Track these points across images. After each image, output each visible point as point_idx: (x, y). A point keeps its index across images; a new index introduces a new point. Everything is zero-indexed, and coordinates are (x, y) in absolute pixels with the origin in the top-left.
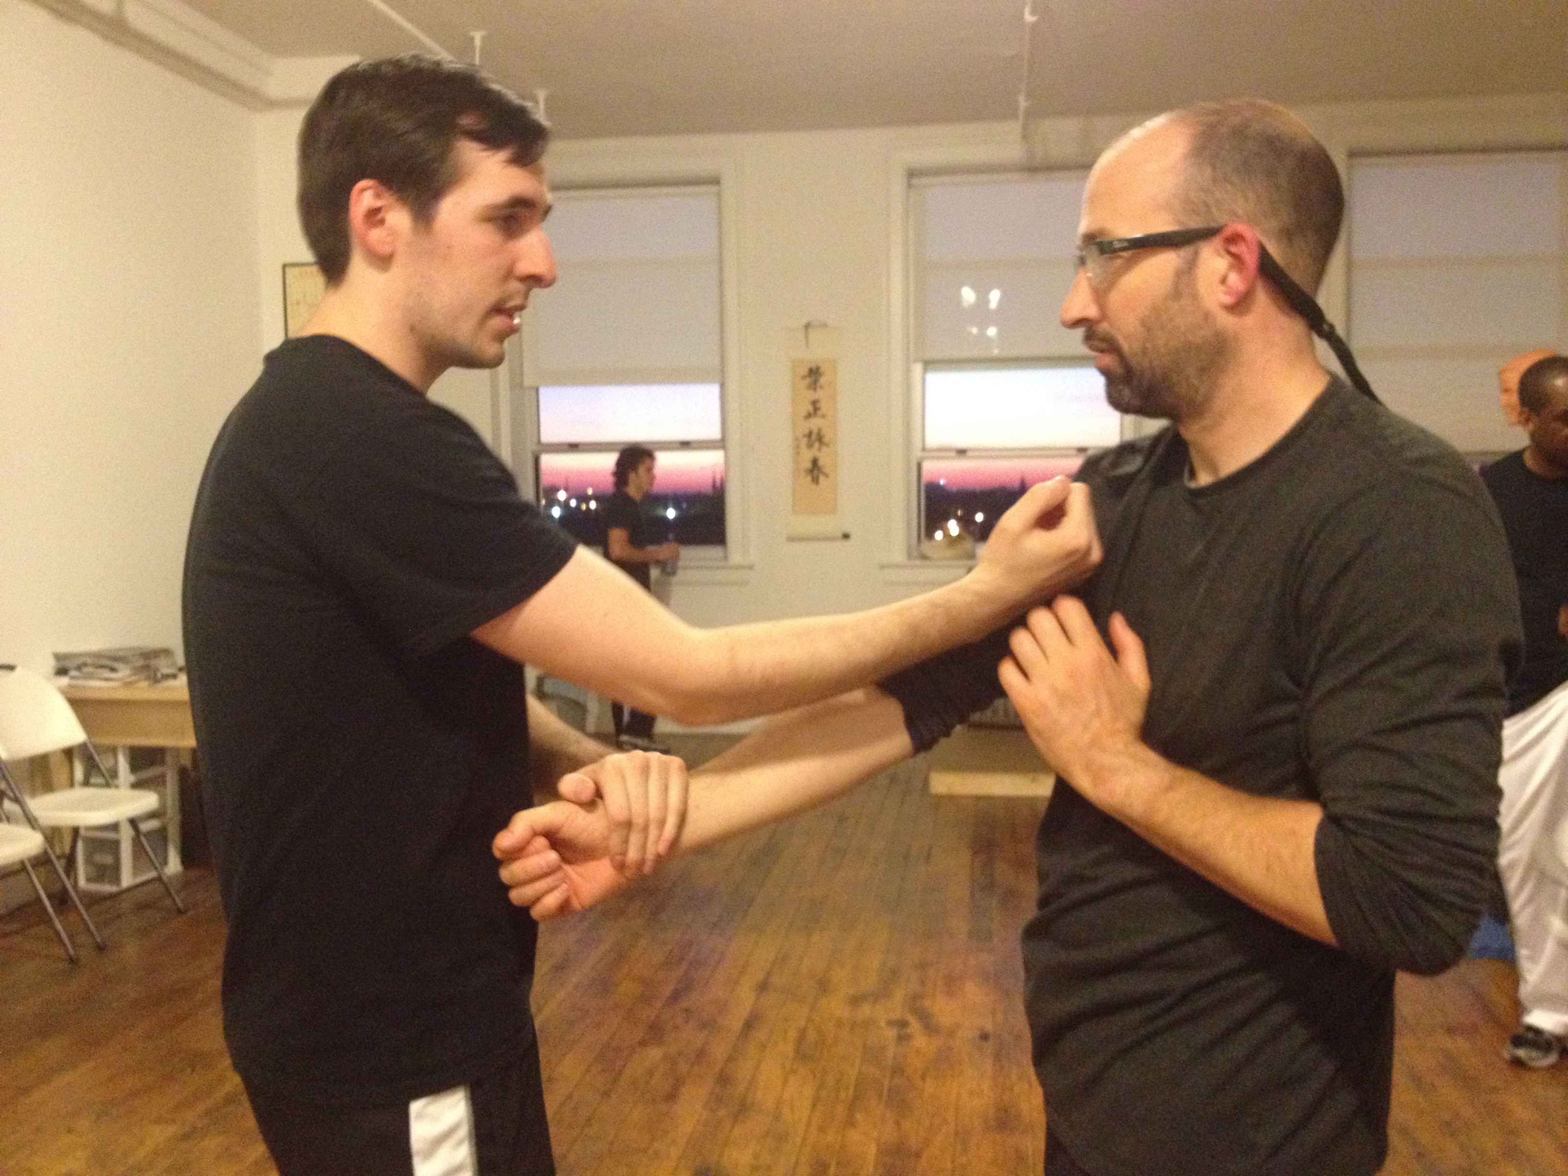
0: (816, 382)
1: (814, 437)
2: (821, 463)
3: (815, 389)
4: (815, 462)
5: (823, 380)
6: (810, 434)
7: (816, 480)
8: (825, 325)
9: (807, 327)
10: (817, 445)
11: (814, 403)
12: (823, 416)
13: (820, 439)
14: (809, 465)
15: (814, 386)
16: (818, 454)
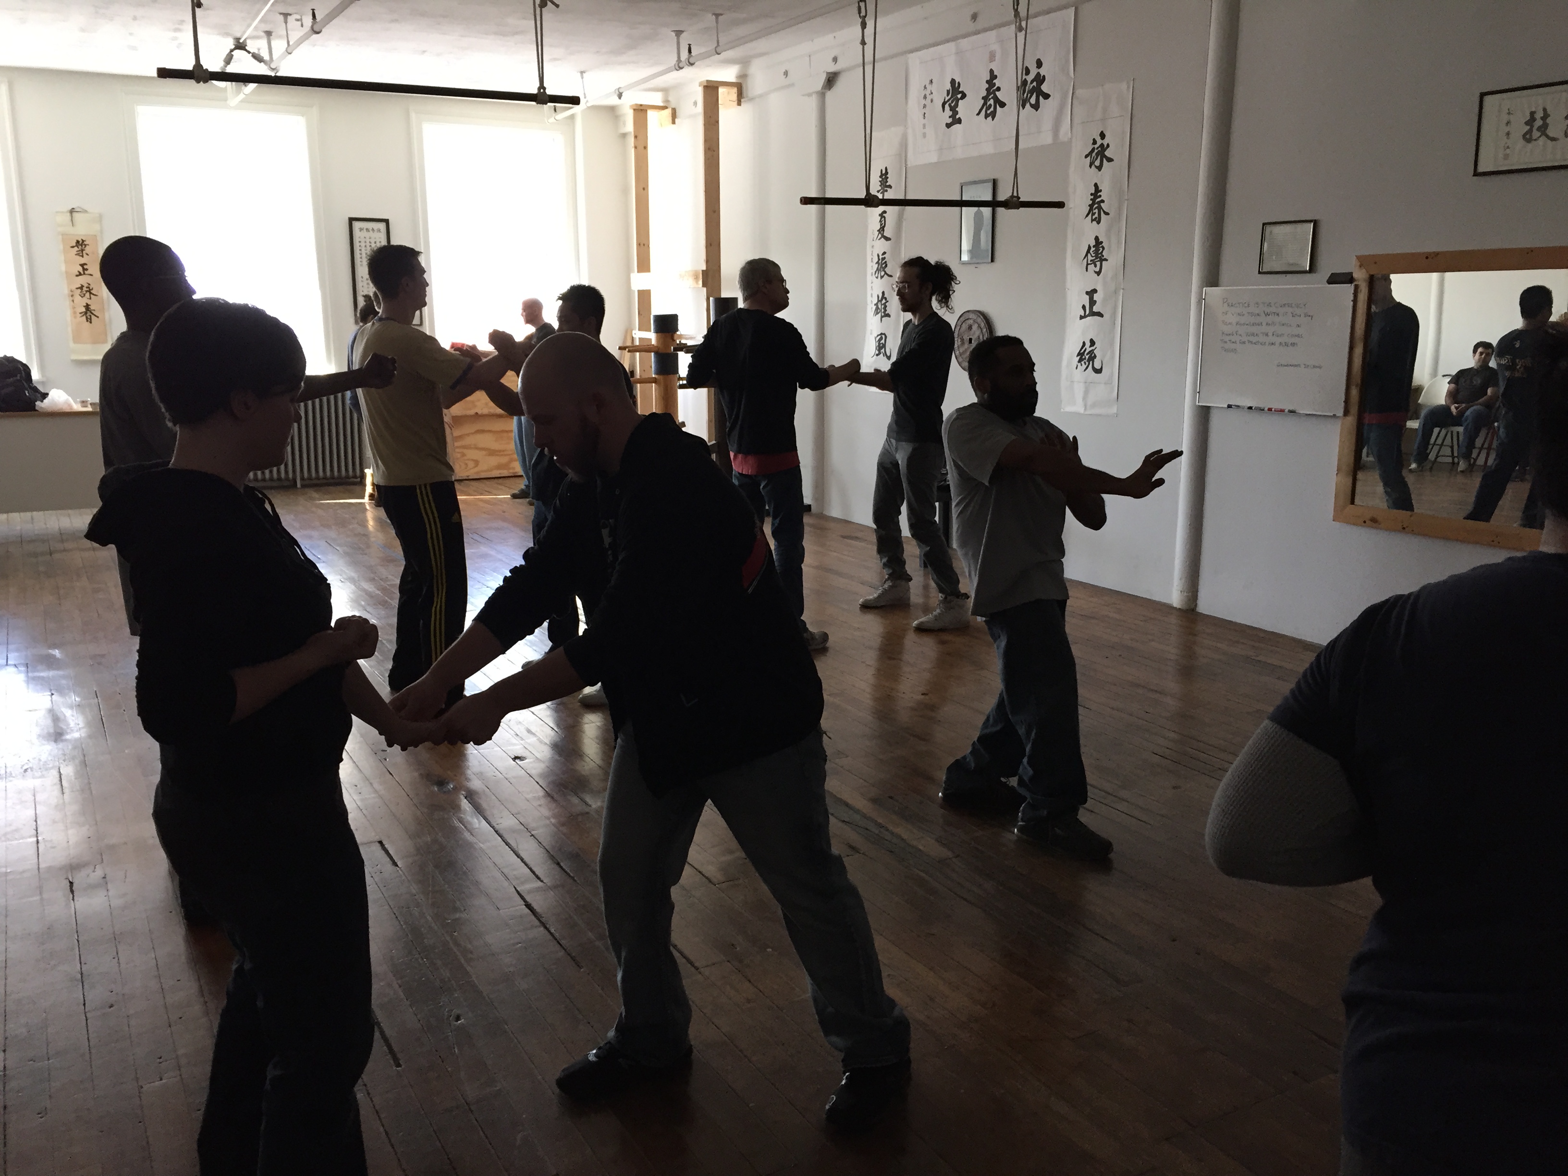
0: (82, 250)
1: (85, 289)
2: (92, 307)
3: (82, 256)
4: (87, 307)
5: (88, 250)
6: (81, 287)
7: (89, 320)
8: (86, 211)
9: (72, 211)
10: (88, 295)
11: (82, 265)
12: (91, 275)
13: (90, 291)
14: (84, 310)
15: (81, 253)
16: (89, 302)
